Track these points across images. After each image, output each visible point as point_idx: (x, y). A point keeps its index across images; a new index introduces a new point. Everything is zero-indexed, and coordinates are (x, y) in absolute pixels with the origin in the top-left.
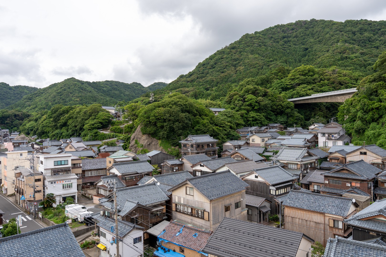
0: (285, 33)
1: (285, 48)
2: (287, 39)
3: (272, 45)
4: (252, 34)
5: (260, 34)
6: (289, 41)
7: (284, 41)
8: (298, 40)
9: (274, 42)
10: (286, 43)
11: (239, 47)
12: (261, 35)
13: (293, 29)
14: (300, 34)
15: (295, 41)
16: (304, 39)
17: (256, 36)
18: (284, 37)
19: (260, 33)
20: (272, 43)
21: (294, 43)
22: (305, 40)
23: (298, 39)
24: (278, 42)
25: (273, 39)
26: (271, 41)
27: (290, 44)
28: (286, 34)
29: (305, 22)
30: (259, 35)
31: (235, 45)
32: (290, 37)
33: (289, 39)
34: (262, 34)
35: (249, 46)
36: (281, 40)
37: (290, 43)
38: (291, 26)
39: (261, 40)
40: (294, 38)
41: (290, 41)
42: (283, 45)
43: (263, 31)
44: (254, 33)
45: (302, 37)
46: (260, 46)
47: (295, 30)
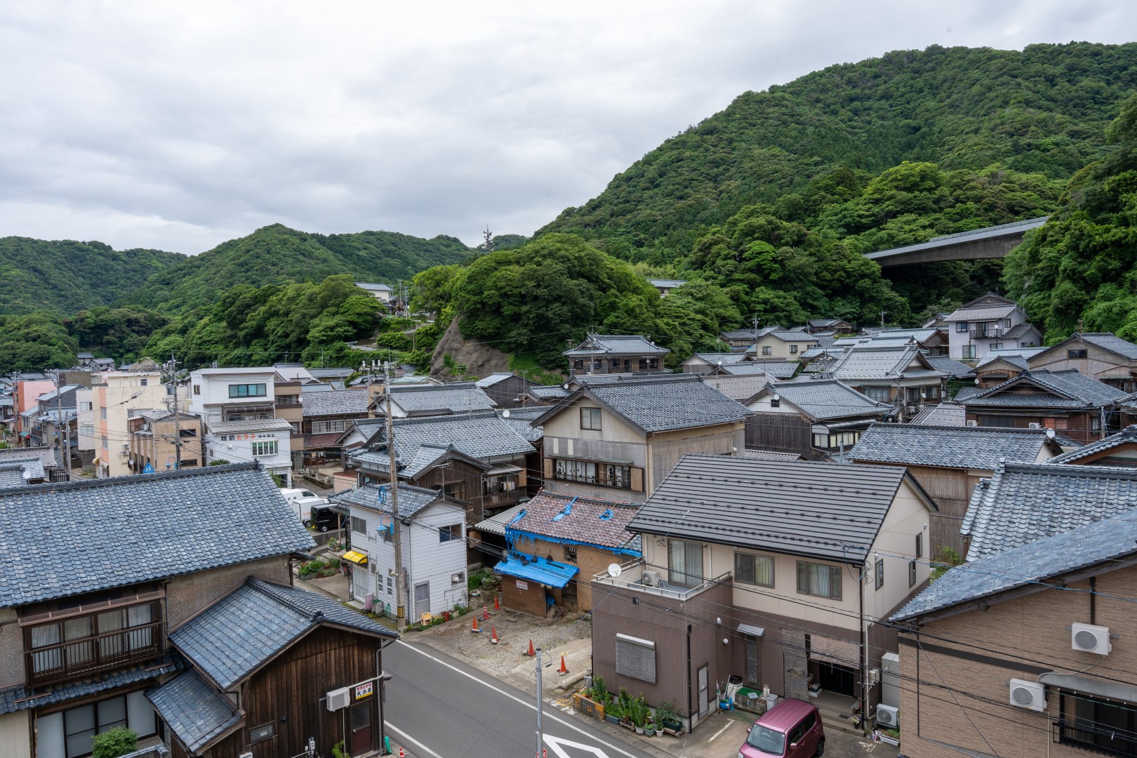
0: (854, 87)
1: (854, 128)
2: (859, 104)
3: (819, 120)
4: (763, 92)
5: (784, 91)
6: (865, 109)
7: (850, 110)
8: (891, 106)
9: (825, 113)
10: (857, 115)
11: (726, 127)
12: (787, 96)
13: (876, 76)
14: (898, 89)
15: (882, 109)
16: (908, 103)
17: (773, 98)
18: (852, 100)
19: (783, 89)
20: (818, 115)
21: (881, 112)
22: (912, 105)
23: (891, 101)
24: (835, 113)
25: (819, 105)
26: (816, 111)
27: (868, 118)
28: (858, 91)
29: (912, 56)
30: (782, 94)
31: (714, 123)
32: (869, 98)
33: (867, 104)
34: (791, 93)
35: (755, 125)
36: (843, 107)
37: (868, 114)
38: (870, 67)
39: (787, 107)
40: (879, 100)
41: (869, 109)
42: (850, 120)
43: (793, 83)
44: (767, 91)
45: (902, 96)
46: (784, 123)
47: (883, 77)
